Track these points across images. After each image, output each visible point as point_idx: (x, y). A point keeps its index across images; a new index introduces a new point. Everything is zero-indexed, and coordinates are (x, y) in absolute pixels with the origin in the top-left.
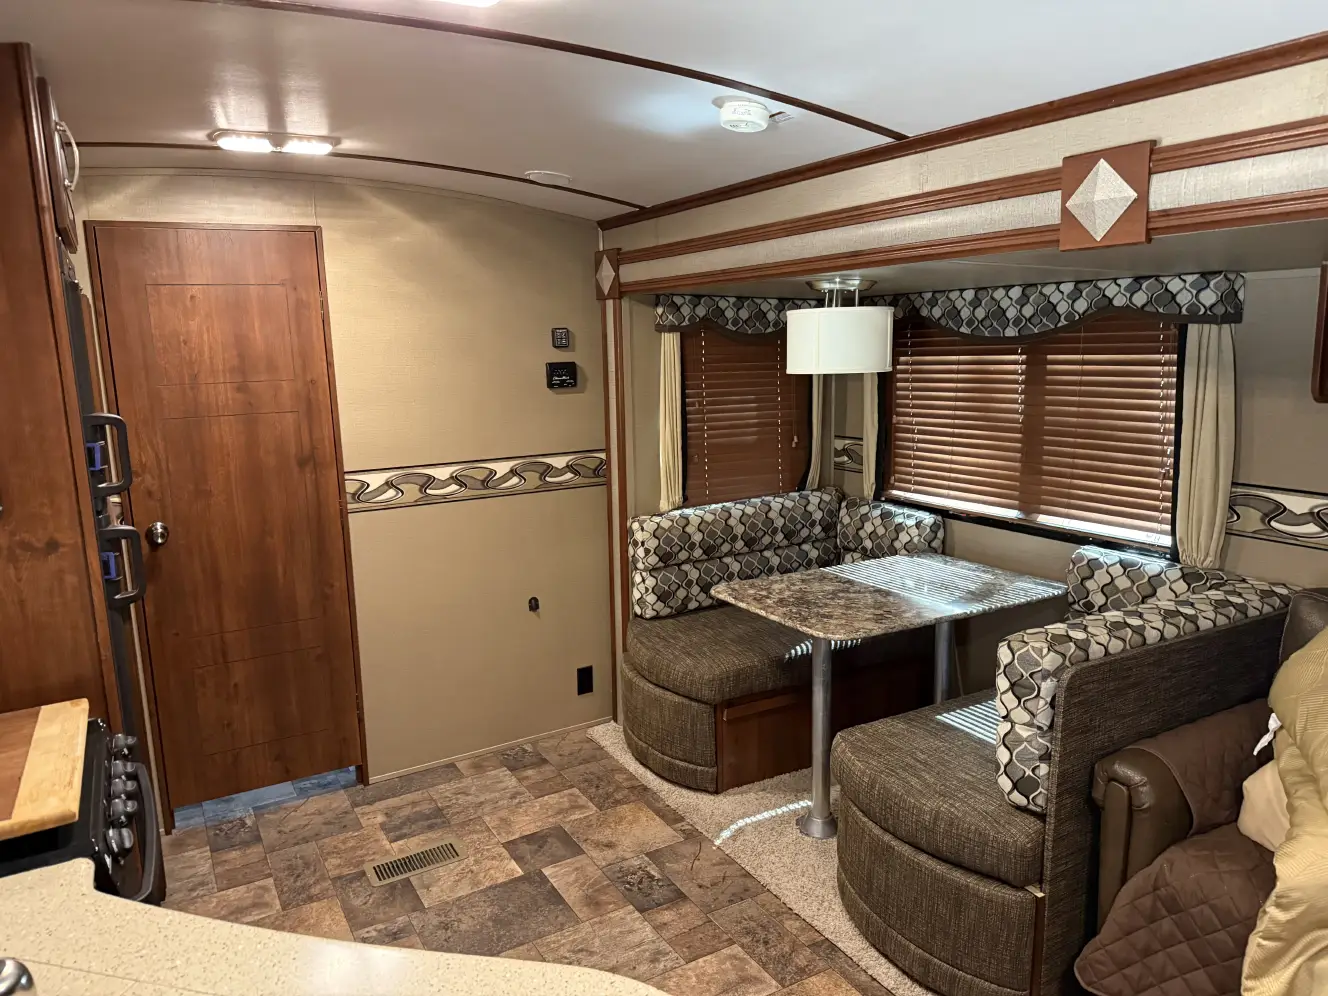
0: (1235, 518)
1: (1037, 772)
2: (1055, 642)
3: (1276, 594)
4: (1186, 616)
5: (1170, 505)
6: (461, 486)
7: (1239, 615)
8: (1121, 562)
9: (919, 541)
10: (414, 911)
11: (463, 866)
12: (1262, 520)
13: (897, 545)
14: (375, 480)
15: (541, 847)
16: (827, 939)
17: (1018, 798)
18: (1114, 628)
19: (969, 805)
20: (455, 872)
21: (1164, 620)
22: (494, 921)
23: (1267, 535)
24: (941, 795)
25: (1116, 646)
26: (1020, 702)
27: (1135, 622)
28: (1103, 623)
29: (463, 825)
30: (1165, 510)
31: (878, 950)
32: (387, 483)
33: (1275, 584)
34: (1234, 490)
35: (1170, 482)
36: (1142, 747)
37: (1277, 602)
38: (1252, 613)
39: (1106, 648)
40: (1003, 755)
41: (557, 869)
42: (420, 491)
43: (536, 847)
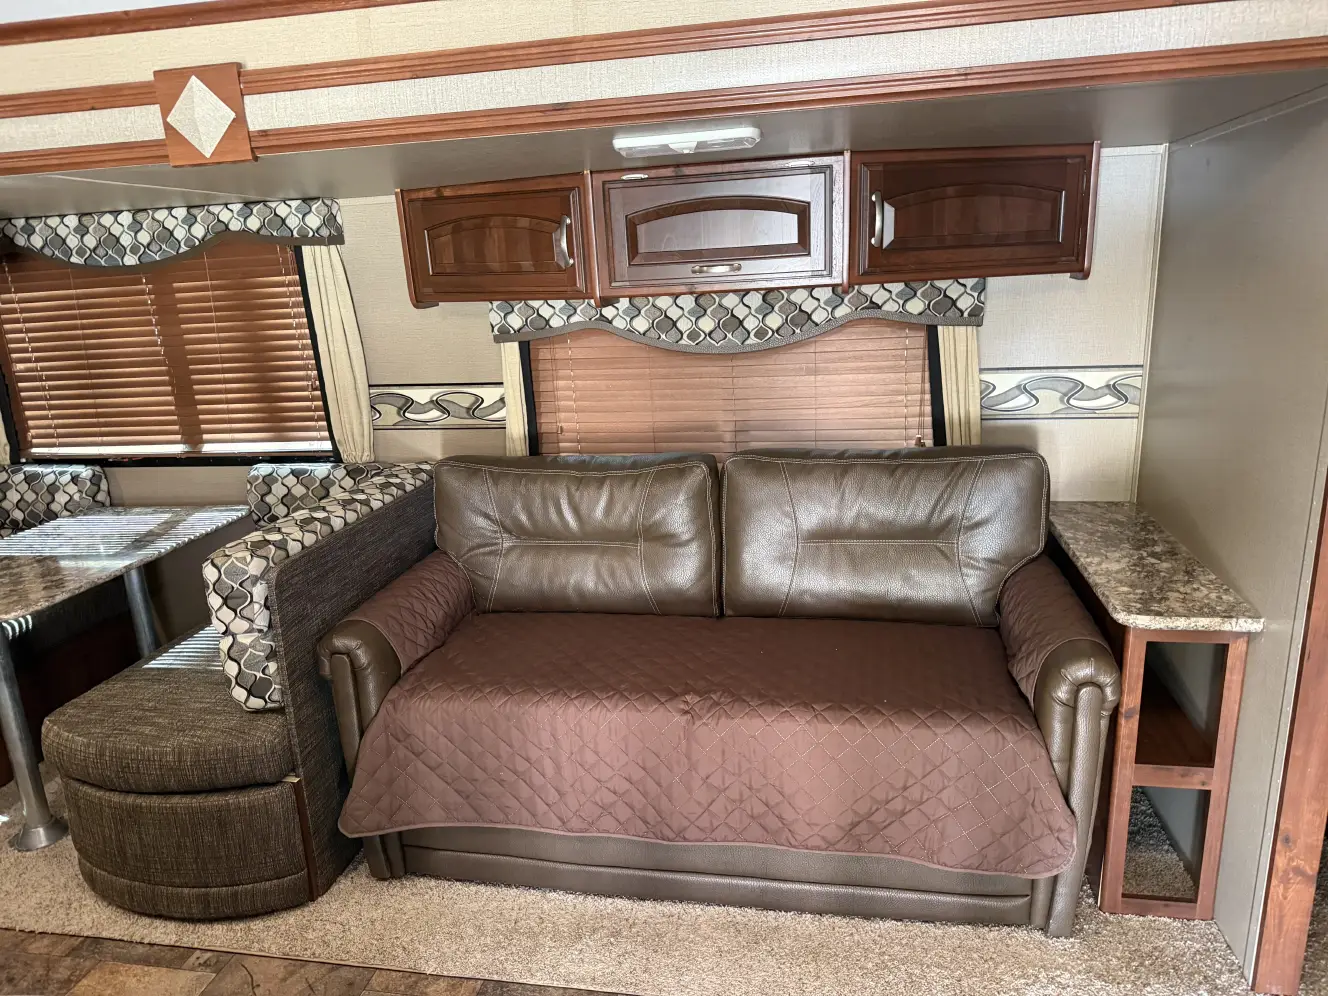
0: (378, 415)
1: (267, 672)
2: (255, 549)
3: (422, 470)
4: (361, 502)
5: (323, 413)
7: (400, 492)
8: (293, 472)
9: (81, 498)
12: (399, 413)
13: (55, 507)
16: (87, 937)
17: (256, 703)
18: (304, 524)
19: (210, 729)
21: (344, 507)
23: (405, 425)
24: (179, 731)
25: (309, 539)
26: (236, 614)
27: (321, 515)
28: (293, 522)
30: (319, 419)
31: (149, 916)
33: (420, 463)
34: (371, 391)
35: (318, 393)
36: (351, 619)
37: (424, 476)
38: (409, 488)
39: (302, 544)
40: (232, 669)
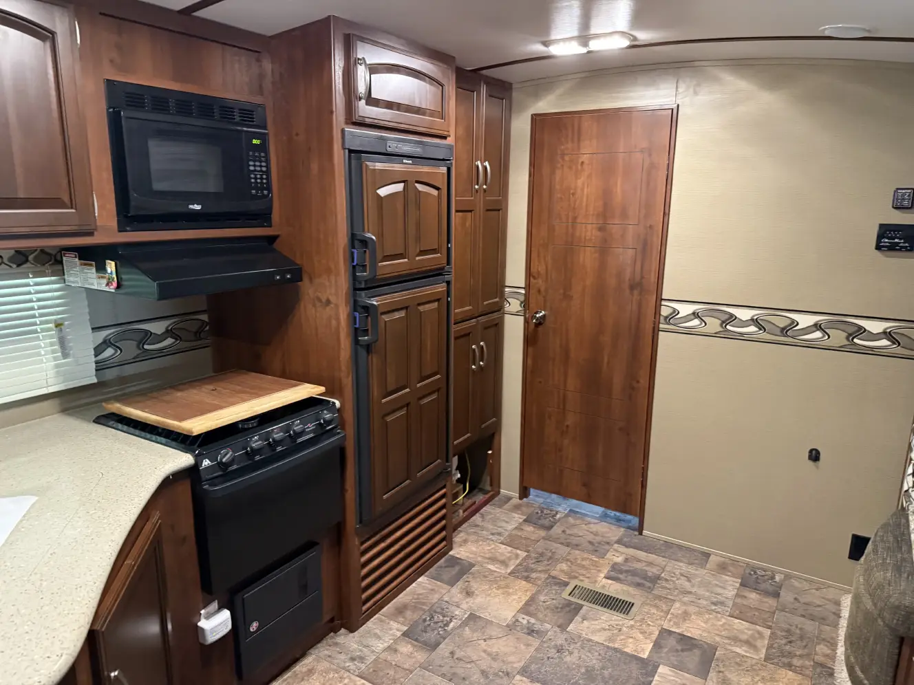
6: (760, 329)
10: (559, 627)
11: (621, 623)
14: (685, 310)
15: (682, 650)
20: (611, 622)
22: (587, 671)
29: (660, 598)
32: (694, 313)
41: (671, 673)
42: (721, 325)
43: (679, 648)
